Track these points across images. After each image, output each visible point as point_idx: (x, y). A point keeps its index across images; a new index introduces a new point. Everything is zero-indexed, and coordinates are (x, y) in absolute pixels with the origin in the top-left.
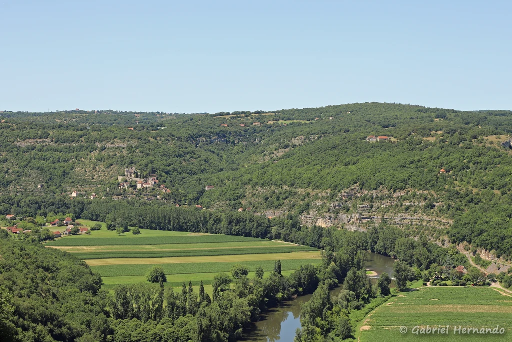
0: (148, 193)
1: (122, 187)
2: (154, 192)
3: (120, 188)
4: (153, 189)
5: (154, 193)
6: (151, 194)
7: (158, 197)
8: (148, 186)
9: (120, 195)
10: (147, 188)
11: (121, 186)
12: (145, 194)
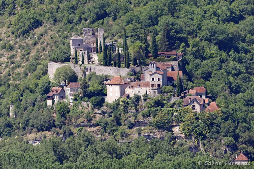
0: (140, 118)
1: (56, 99)
2: (162, 114)
3: (49, 102)
4: (159, 104)
5: (160, 115)
6: (152, 120)
7: (176, 130)
8: (141, 92)
9: (49, 129)
10: (137, 99)
11: (52, 98)
12: (132, 119)
